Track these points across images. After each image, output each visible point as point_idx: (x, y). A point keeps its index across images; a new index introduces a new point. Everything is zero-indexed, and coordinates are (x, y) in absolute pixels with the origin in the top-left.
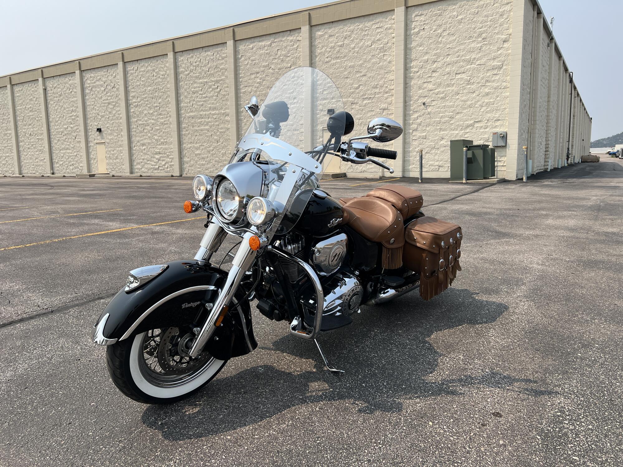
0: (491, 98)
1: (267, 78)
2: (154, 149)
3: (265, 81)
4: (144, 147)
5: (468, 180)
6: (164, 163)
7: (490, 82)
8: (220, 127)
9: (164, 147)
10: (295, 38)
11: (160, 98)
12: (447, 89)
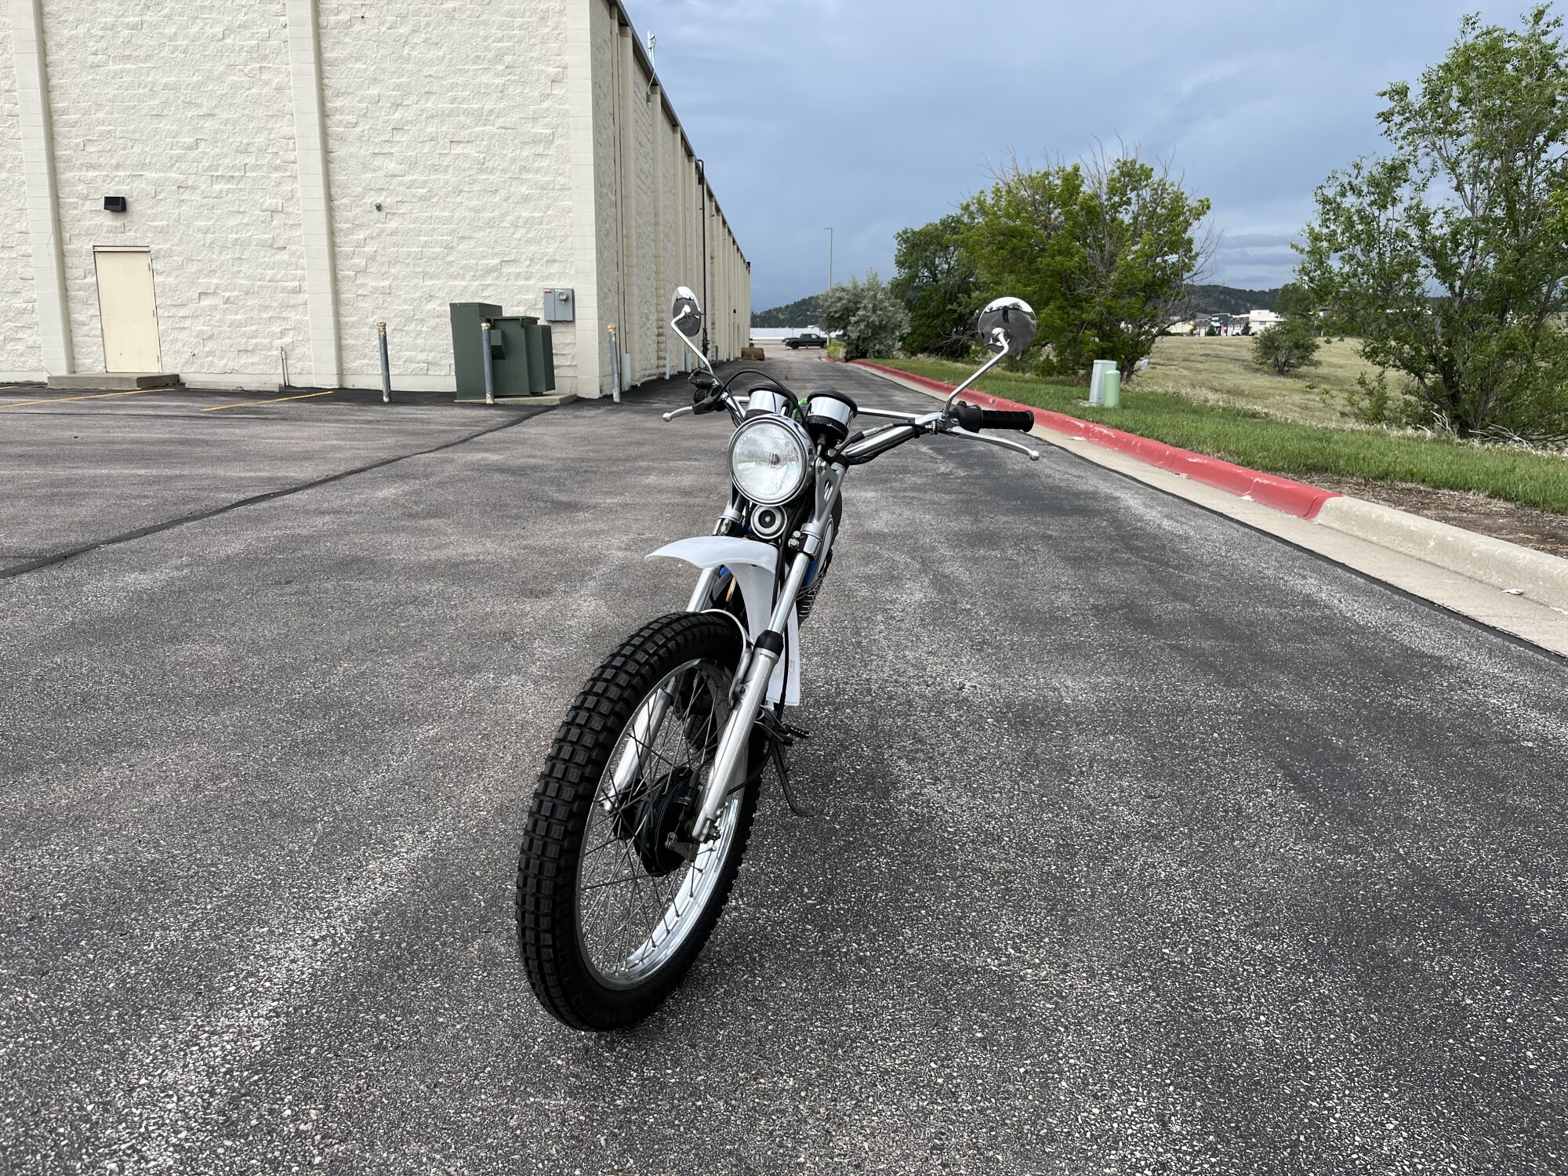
0: (534, 210)
5: (496, 397)
7: (528, 171)
12: (432, 177)
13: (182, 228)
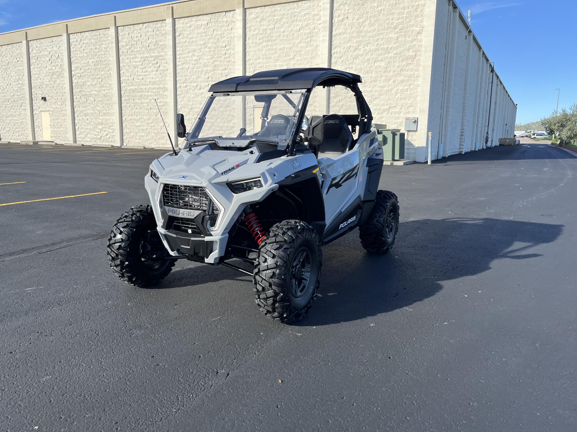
0: (405, 86)
1: (204, 56)
2: (97, 119)
3: (202, 59)
4: (87, 117)
6: (106, 133)
7: (405, 70)
9: (105, 118)
10: (230, 19)
11: (103, 70)
12: (366, 75)
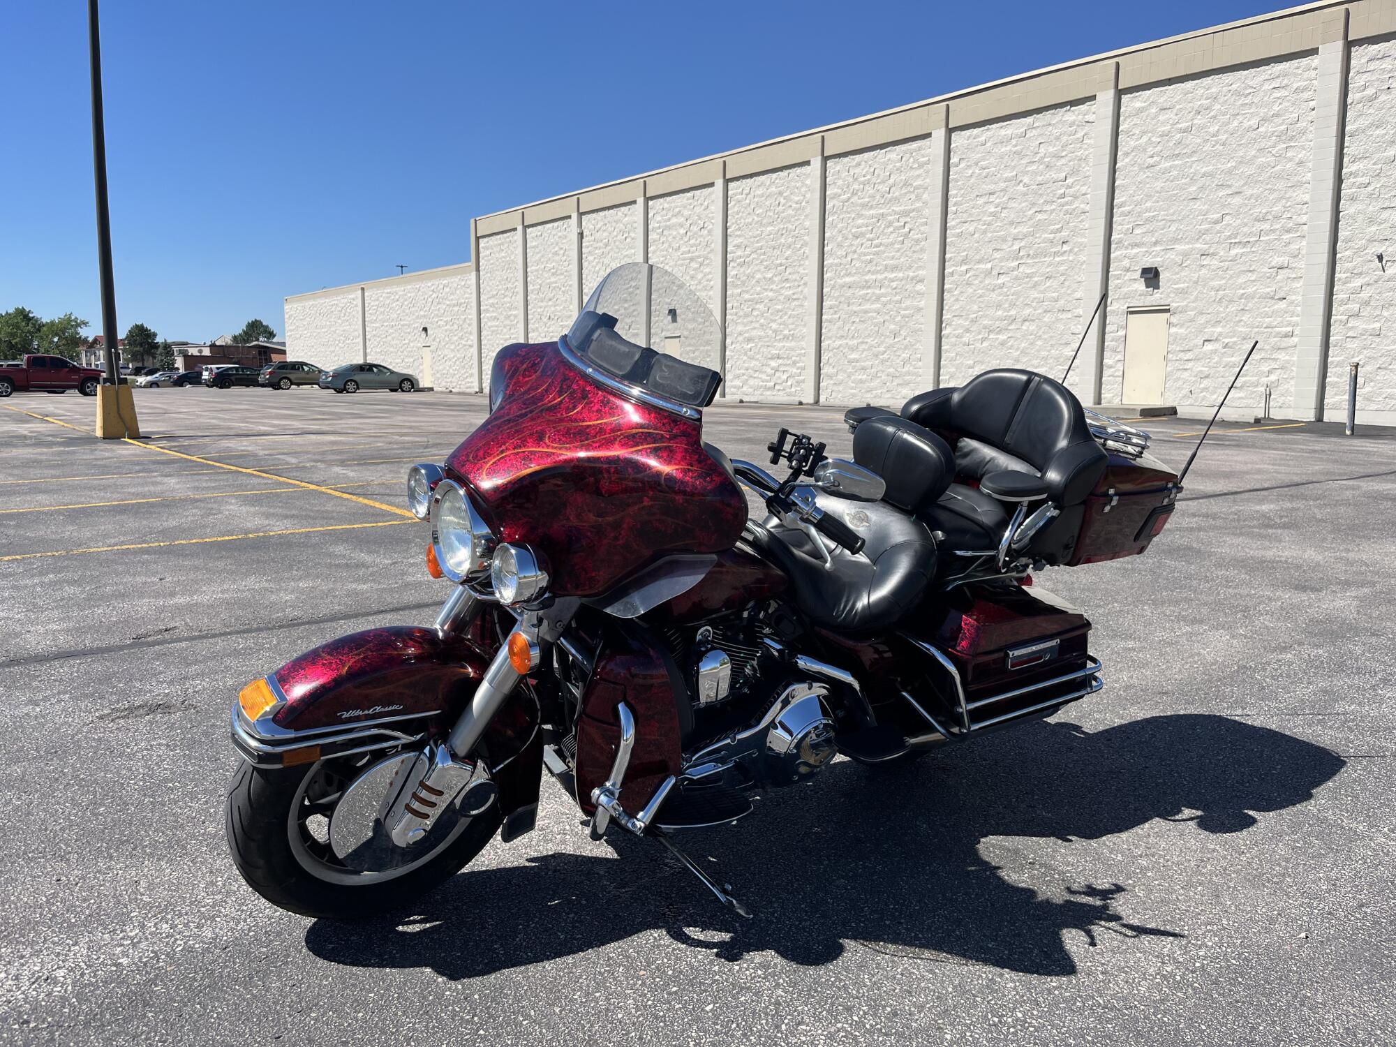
1: (1012, 204)
2: (770, 349)
3: (1005, 211)
4: (749, 346)
6: (785, 377)
8: (903, 305)
9: (788, 344)
10: (1080, 117)
11: (789, 247)
13: (1199, 288)
